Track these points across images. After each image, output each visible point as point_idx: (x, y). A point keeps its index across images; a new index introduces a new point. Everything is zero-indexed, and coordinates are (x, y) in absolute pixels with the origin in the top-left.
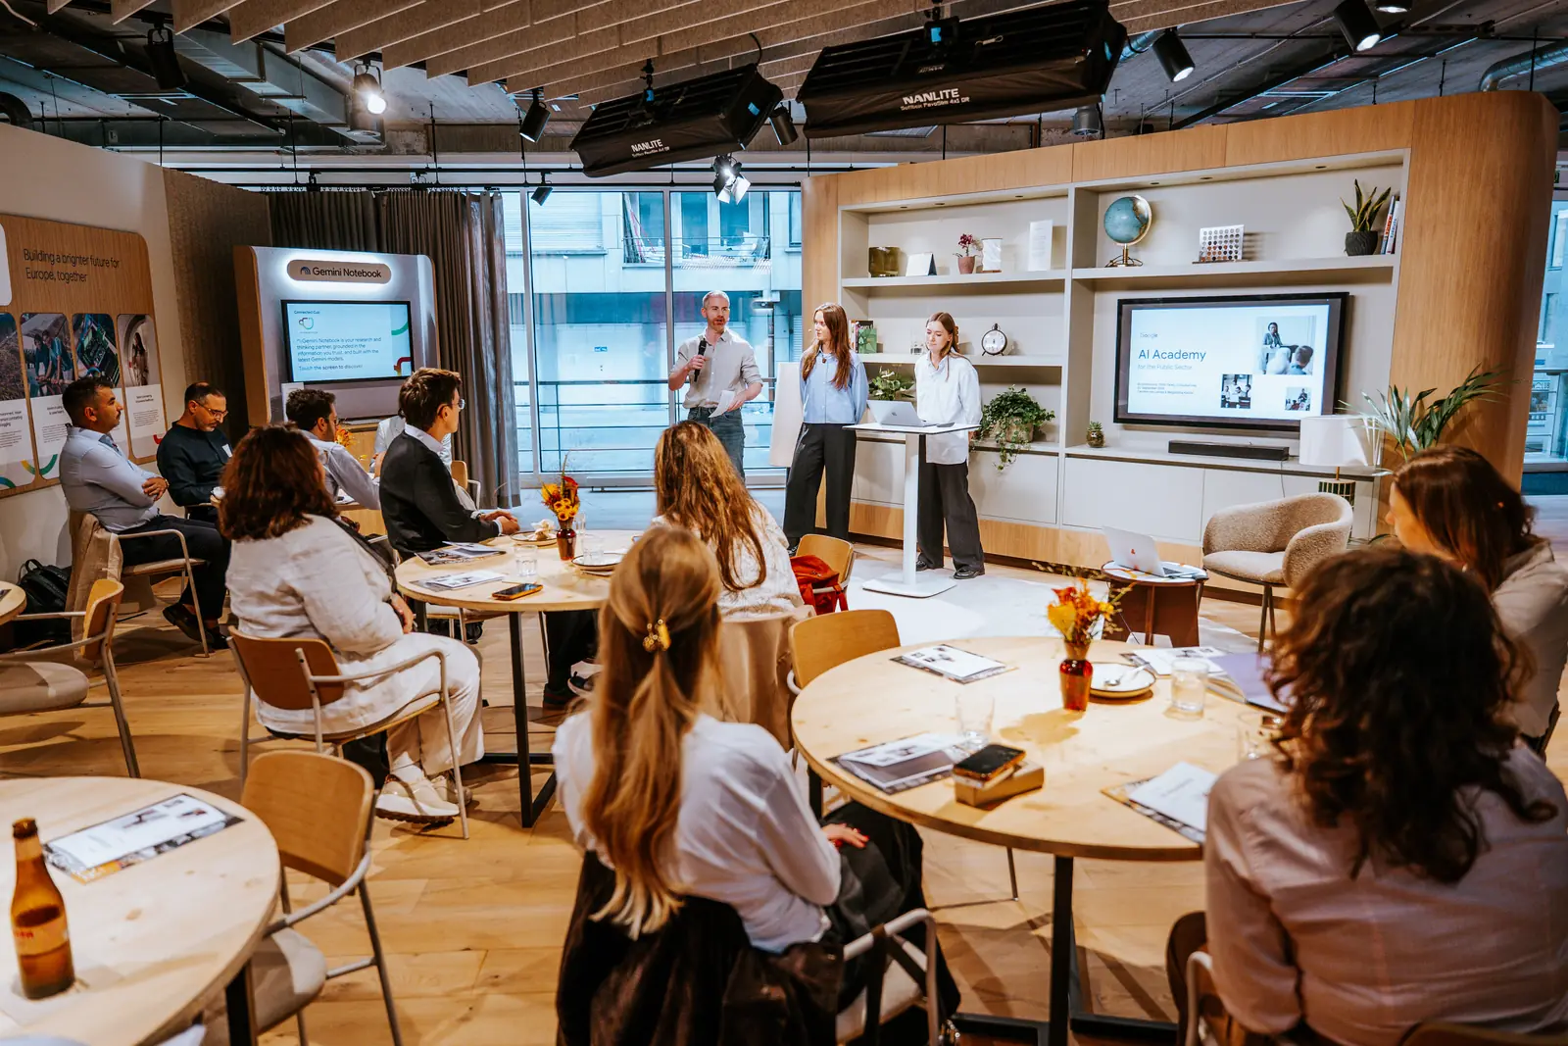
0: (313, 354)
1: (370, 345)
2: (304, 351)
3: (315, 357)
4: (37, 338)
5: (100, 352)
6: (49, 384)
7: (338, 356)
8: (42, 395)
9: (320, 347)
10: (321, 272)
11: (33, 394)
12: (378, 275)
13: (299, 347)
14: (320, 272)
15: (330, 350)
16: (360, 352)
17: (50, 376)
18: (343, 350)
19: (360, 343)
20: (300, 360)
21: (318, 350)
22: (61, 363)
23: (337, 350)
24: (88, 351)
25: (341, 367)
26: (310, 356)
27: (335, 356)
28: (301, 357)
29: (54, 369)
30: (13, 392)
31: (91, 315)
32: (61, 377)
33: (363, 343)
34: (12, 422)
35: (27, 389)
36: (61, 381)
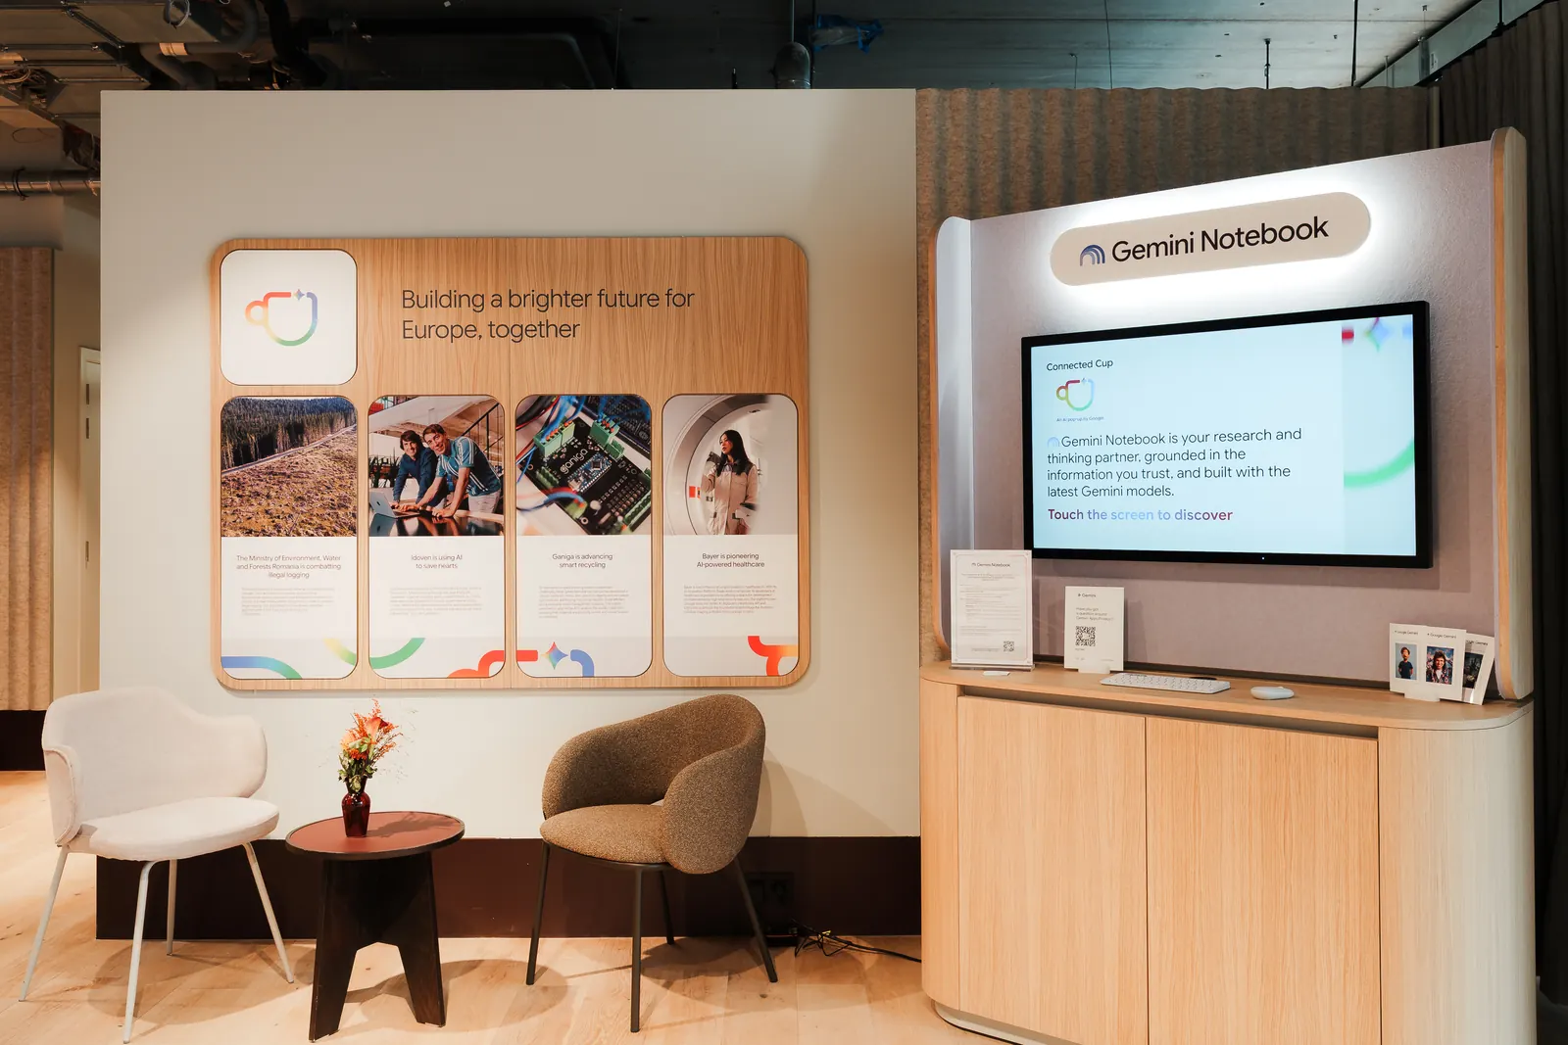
0: (1089, 475)
1: (1258, 453)
2: (1067, 467)
3: (1093, 484)
4: (410, 436)
5: (596, 464)
6: (428, 516)
7: (1158, 483)
8: (402, 532)
9: (1108, 459)
10: (1137, 252)
11: (378, 528)
12: (1318, 229)
13: (1051, 458)
14: (1133, 253)
15: (1135, 467)
16: (1225, 472)
17: (434, 502)
18: (1175, 466)
19: (1228, 445)
20: (1054, 493)
21: (1102, 467)
22: (467, 480)
23: (1157, 466)
24: (555, 463)
25: (1165, 516)
26: (1079, 483)
27: (1149, 483)
28: (1056, 484)
29: (444, 491)
30: (326, 524)
31: (578, 397)
32: (464, 504)
33: (1237, 446)
34: (313, 572)
35: (364, 521)
36: (461, 513)
